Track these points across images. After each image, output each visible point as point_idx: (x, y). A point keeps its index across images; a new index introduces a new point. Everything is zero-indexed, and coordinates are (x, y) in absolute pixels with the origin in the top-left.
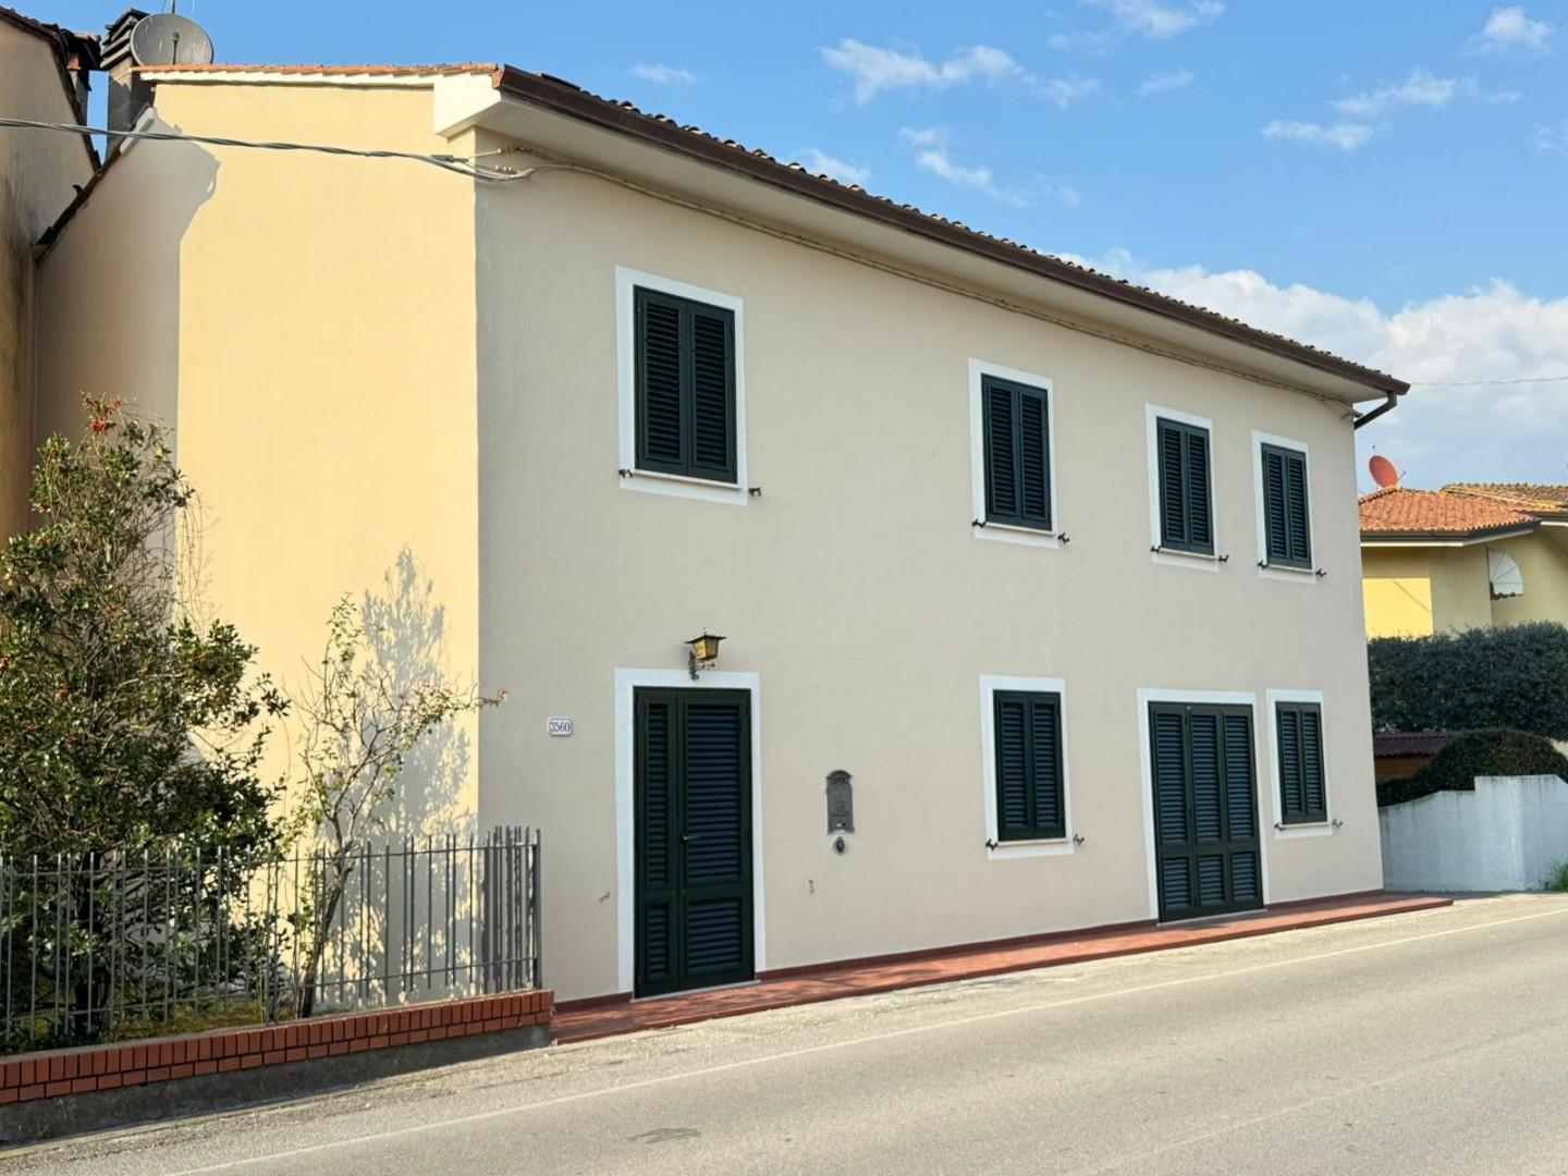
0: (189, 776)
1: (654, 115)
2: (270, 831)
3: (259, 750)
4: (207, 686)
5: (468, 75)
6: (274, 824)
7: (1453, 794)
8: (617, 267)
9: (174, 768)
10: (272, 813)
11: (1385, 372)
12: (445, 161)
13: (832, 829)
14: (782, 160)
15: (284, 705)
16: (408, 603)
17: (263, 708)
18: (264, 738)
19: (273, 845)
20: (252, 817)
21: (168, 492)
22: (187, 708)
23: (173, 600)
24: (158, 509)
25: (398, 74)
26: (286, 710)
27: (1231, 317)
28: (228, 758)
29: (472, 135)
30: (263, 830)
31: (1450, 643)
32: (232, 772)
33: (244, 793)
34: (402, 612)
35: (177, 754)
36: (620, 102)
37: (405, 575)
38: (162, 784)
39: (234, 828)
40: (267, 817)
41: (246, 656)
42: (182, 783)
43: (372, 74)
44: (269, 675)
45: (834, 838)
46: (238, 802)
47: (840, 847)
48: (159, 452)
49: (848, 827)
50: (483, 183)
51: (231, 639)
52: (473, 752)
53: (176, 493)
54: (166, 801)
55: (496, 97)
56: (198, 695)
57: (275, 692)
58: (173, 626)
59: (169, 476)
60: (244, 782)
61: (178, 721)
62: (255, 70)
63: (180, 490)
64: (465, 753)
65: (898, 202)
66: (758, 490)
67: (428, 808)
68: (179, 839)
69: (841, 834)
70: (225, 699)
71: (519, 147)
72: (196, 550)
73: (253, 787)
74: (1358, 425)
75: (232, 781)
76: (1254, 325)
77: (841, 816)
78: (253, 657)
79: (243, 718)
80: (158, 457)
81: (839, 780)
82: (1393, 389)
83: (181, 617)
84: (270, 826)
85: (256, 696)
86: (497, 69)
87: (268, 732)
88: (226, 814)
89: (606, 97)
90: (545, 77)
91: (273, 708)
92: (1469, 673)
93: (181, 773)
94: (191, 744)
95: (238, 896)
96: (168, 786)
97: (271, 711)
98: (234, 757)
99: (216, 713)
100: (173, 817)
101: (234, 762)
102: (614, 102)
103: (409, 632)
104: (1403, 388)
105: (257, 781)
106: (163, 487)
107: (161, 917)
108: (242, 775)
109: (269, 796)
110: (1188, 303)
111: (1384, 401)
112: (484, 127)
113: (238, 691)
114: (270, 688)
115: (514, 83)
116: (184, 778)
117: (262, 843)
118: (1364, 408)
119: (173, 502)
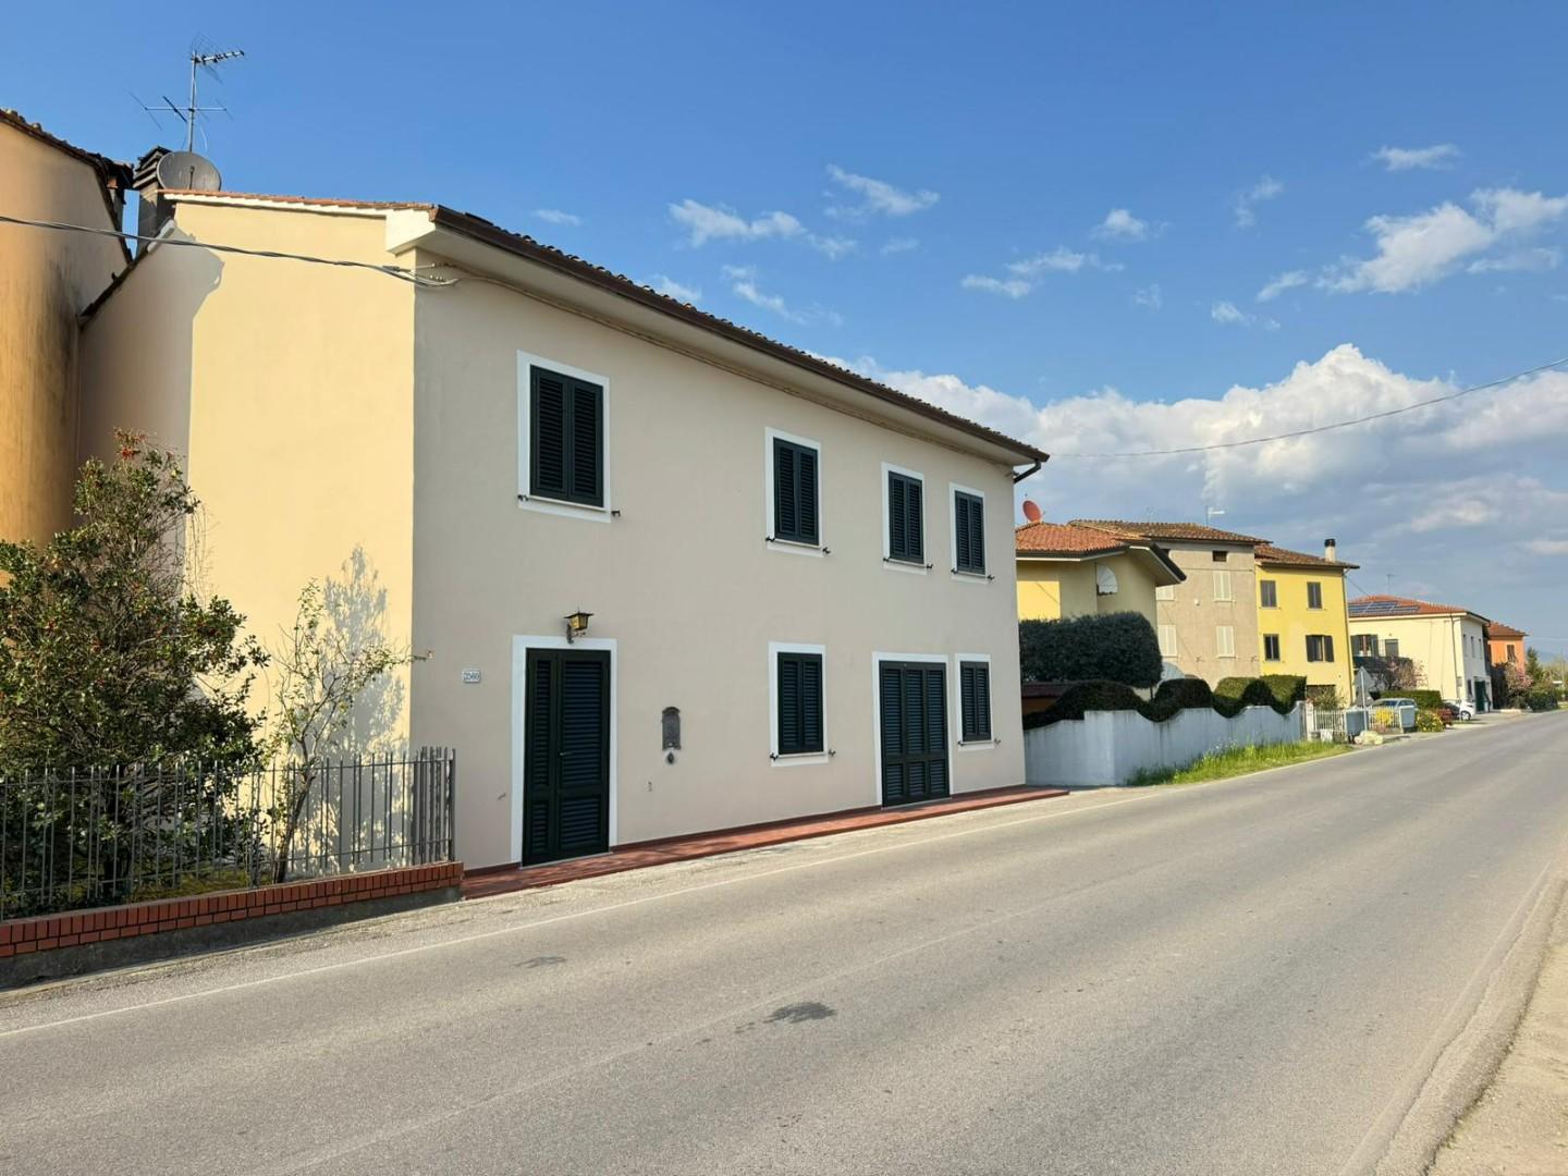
0: (193, 709)
1: (547, 246)
2: (254, 749)
3: (247, 691)
4: (207, 644)
5: (411, 211)
6: (257, 744)
7: (1071, 722)
8: (519, 351)
9: (182, 703)
10: (256, 736)
11: (1034, 446)
12: (393, 271)
13: (665, 747)
14: (639, 283)
15: (265, 659)
16: (359, 586)
17: (250, 661)
18: (251, 682)
19: (256, 760)
20: (241, 738)
21: (180, 502)
22: (192, 659)
23: (182, 581)
24: (172, 514)
25: (360, 206)
26: (266, 662)
27: (938, 407)
28: (223, 696)
29: (413, 254)
30: (249, 748)
31: (1069, 624)
32: (226, 707)
33: (235, 721)
34: (354, 594)
35: (185, 693)
36: (523, 235)
37: (357, 566)
38: (172, 715)
39: (228, 747)
40: (252, 739)
41: (238, 622)
42: (188, 714)
43: (340, 206)
44: (254, 637)
45: (667, 753)
46: (231, 728)
47: (671, 759)
48: (174, 473)
49: (677, 746)
50: (421, 287)
51: (226, 610)
52: (406, 693)
53: (186, 503)
54: (176, 727)
55: (432, 227)
56: (201, 650)
57: (259, 649)
58: (182, 600)
59: (181, 490)
60: (235, 714)
61: (186, 669)
62: (252, 197)
63: (190, 502)
64: (399, 694)
65: (718, 317)
66: (618, 512)
67: (372, 733)
68: (185, 755)
69: (672, 750)
70: (221, 654)
71: (448, 263)
72: (200, 544)
73: (242, 718)
74: (1016, 481)
75: (226, 713)
76: (952, 412)
77: (672, 738)
78: (243, 624)
79: (235, 667)
80: (173, 477)
81: (671, 714)
82: (1039, 458)
83: (188, 592)
84: (254, 745)
85: (245, 652)
86: (433, 207)
87: (254, 678)
88: (221, 736)
89: (512, 232)
90: (468, 215)
91: (257, 661)
92: (1082, 643)
93: (187, 707)
94: (195, 686)
95: (230, 796)
96: (177, 716)
97: (255, 663)
98: (227, 696)
99: (214, 664)
100: (181, 739)
101: (228, 699)
102: (518, 235)
103: (359, 607)
104: (1045, 457)
105: (244, 713)
106: (177, 498)
107: (171, 811)
108: (234, 709)
109: (254, 724)
110: (910, 396)
111: (1033, 465)
112: (422, 247)
113: (231, 648)
114: (255, 646)
115: (444, 218)
116: (190, 711)
117: (248, 758)
118: (1020, 470)
119: (184, 510)
